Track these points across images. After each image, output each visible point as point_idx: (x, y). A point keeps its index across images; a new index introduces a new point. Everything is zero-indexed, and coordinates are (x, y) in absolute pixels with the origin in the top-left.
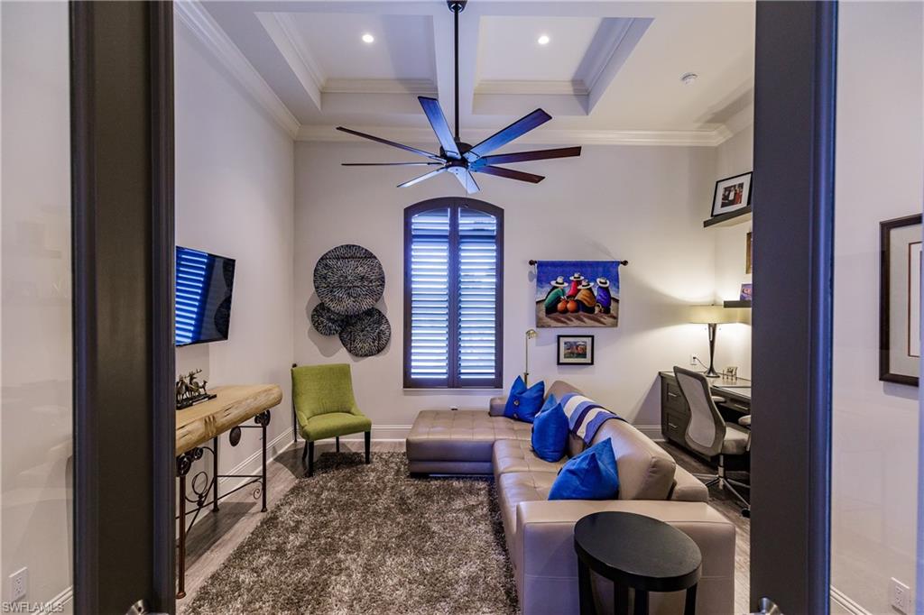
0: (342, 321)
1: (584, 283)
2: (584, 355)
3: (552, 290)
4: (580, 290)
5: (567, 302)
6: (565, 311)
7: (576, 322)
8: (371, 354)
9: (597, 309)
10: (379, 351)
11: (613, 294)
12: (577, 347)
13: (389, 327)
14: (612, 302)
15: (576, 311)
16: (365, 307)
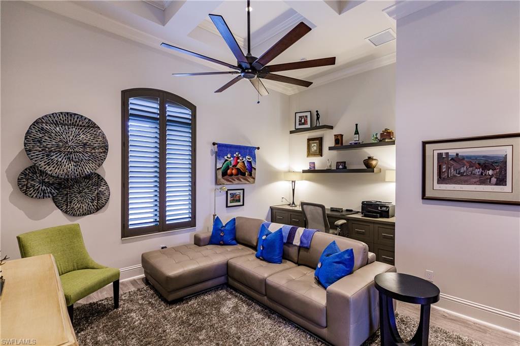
0: (60, 184)
1: (241, 158)
2: (239, 201)
3: (225, 162)
4: (239, 162)
5: (233, 169)
6: (232, 175)
7: (237, 181)
8: (89, 212)
9: (247, 173)
10: (98, 210)
11: (253, 166)
12: (236, 196)
13: (108, 188)
14: (253, 170)
15: (237, 175)
16: (87, 171)
